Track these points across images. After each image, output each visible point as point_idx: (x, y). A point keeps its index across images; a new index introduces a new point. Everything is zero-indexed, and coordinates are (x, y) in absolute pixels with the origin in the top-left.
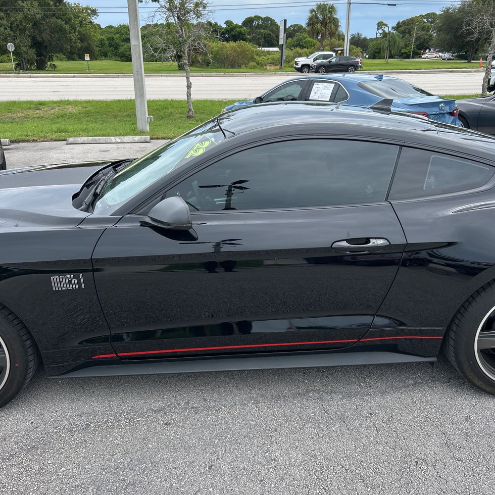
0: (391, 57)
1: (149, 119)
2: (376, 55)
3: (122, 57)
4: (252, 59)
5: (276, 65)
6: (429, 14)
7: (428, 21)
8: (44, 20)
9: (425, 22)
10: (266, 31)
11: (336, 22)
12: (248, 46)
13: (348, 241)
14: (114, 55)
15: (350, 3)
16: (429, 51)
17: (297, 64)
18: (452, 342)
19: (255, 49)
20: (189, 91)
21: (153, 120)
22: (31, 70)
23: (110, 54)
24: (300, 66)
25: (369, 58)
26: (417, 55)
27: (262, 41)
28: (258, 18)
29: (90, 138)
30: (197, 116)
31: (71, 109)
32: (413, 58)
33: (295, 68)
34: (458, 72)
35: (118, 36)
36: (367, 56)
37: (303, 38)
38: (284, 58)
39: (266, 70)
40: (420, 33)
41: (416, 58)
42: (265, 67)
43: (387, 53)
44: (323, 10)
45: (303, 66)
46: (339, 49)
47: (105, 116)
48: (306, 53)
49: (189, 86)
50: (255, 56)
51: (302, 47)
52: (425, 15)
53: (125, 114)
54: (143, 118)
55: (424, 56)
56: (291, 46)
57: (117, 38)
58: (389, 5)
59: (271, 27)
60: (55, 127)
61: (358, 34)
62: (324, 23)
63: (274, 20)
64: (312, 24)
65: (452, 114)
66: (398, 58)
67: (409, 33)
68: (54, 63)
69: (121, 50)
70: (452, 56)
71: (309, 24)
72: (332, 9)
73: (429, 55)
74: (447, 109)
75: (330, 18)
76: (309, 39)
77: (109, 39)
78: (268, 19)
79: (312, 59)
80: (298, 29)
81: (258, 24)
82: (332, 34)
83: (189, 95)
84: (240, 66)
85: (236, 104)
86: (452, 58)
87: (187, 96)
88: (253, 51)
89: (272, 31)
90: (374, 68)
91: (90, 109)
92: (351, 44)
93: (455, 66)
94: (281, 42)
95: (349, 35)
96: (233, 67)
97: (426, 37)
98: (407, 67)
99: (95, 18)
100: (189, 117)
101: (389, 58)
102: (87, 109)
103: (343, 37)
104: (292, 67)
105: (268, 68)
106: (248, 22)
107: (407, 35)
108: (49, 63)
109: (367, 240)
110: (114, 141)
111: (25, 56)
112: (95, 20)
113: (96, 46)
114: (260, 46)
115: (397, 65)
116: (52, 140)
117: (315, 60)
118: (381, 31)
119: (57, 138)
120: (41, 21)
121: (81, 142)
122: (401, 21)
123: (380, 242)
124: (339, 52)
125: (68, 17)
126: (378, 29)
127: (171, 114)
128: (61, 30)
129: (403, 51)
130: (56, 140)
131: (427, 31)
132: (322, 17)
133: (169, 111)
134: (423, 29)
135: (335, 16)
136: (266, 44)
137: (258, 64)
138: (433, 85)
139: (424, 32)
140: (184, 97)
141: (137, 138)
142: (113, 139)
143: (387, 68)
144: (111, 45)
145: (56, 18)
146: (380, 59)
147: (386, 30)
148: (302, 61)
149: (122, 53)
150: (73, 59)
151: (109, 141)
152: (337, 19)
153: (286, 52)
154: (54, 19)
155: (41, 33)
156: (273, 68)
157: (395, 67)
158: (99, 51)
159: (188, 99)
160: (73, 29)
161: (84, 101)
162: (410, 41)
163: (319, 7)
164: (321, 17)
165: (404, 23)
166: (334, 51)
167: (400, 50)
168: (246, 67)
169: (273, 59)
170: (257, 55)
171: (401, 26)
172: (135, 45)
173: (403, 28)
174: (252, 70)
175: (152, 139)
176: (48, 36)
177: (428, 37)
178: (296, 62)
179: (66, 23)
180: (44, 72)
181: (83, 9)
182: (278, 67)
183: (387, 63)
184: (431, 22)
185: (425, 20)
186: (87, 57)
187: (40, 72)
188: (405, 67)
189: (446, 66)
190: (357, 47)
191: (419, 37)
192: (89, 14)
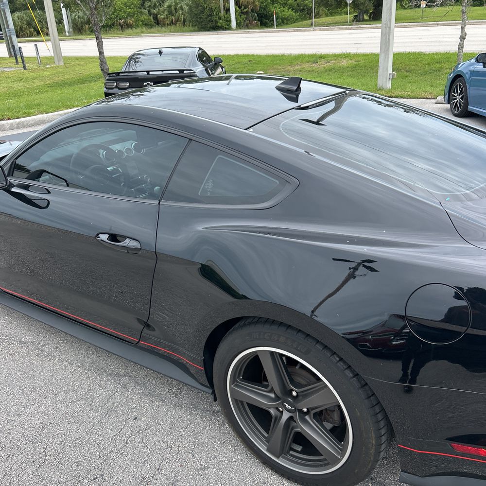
1: (391, 76)
20: (462, 42)
22: (364, 20)
31: (343, 63)
49: (463, 38)
54: (385, 75)
83: (461, 47)
87: (459, 49)
91: (361, 62)
102: (357, 63)
111: (362, 7)
140: (455, 49)
159: (459, 52)
186: (423, 5)
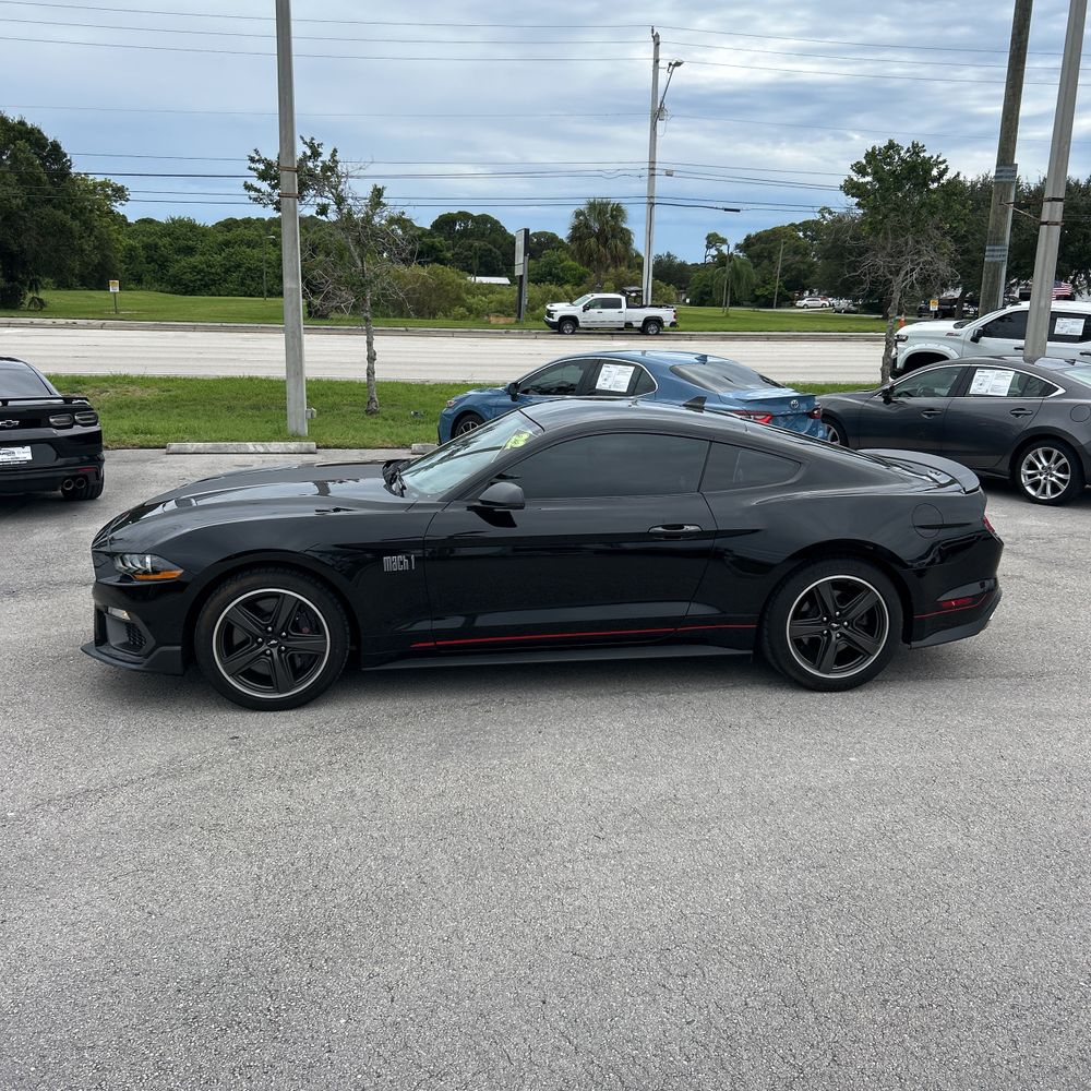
0: (735, 303)
1: (309, 413)
2: (706, 298)
3: (175, 284)
4: (459, 301)
5: (509, 315)
6: (808, 222)
7: (806, 236)
8: (27, 210)
9: (800, 238)
10: (482, 244)
11: (626, 237)
12: (449, 273)
13: (663, 527)
14: (158, 281)
15: (653, 204)
16: (810, 294)
17: (550, 315)
18: (766, 632)
19: (463, 281)
20: (372, 364)
21: (315, 416)
23: (147, 277)
24: (556, 320)
25: (691, 304)
26: (786, 300)
27: (475, 263)
28: (464, 216)
29: (209, 445)
30: (385, 411)
31: (138, 393)
32: (779, 306)
33: (548, 323)
34: (858, 339)
35: (167, 240)
36: (688, 301)
37: (558, 261)
38: (525, 302)
39: (488, 324)
40: (791, 259)
41: (784, 307)
42: (486, 318)
43: (726, 297)
44: (600, 213)
45: (564, 319)
46: (632, 288)
47: (208, 407)
48: (566, 293)
49: (371, 358)
50: (464, 295)
51: (560, 281)
52: (800, 224)
53: (247, 403)
54: (298, 411)
55: (800, 303)
56: (537, 279)
57: (164, 246)
58: (726, 210)
59: (493, 235)
60: (126, 424)
61: (669, 255)
62: (602, 237)
63: (497, 222)
64: (580, 238)
65: (810, 415)
66: (748, 306)
67: (770, 258)
68: (40, 297)
69: (172, 271)
70: (854, 305)
71: (572, 238)
72: (618, 212)
73: (809, 302)
74: (804, 408)
75: (613, 229)
76: (571, 263)
77: (146, 247)
78: (485, 219)
79: (581, 307)
80: (548, 241)
81: (465, 228)
82: (617, 260)
83: (370, 372)
84: (433, 315)
85: (471, 393)
86: (853, 308)
87: (368, 375)
88: (459, 285)
89: (494, 242)
90: (701, 326)
91: (179, 392)
92: (656, 276)
93: (854, 327)
94: (519, 271)
95: (652, 258)
96: (420, 314)
97: (803, 267)
98: (764, 326)
99: (121, 204)
100: (370, 412)
101: (732, 304)
102: (172, 393)
103: (639, 261)
104: (539, 319)
105: (493, 320)
106: (445, 223)
107: (766, 262)
108: (30, 295)
109: (681, 527)
110: (252, 449)
112: (119, 208)
113: (121, 261)
114: (471, 272)
115: (747, 320)
116: (134, 446)
117: (586, 308)
118: (713, 252)
119: (145, 443)
120: (20, 213)
121: (193, 450)
122: (753, 233)
123: (692, 528)
124: (633, 295)
125: (79, 206)
126: (708, 247)
127: (334, 406)
128: (62, 231)
129: (758, 293)
130: (141, 447)
131: (803, 255)
132: (597, 225)
133: (331, 400)
134: (796, 253)
135: (624, 226)
136: (482, 269)
137: (470, 310)
138: (808, 364)
139: (798, 258)
140: (362, 376)
141: (293, 446)
142: (250, 446)
143: (726, 326)
144: (150, 260)
145: (54, 207)
146: (714, 306)
147: (724, 248)
148: (561, 309)
149: (175, 276)
150: (69, 287)
151: (243, 450)
152: (627, 231)
153: (530, 290)
154: (48, 209)
155: (20, 236)
156: (502, 320)
157: (739, 326)
158: (127, 270)
159: (369, 380)
160: (87, 228)
161: (160, 378)
162: (771, 273)
163: (592, 206)
164: (596, 227)
165: (759, 237)
166: (623, 293)
167: (754, 290)
168: (447, 316)
169: (501, 303)
170: (468, 291)
171: (753, 245)
172: (291, 289)
173: (757, 248)
174: (462, 323)
175: (318, 447)
176: (34, 242)
177: (806, 267)
178: (549, 311)
179: (74, 217)
180: (19, 313)
181: (95, 185)
182: (513, 319)
183: (728, 316)
184: (813, 239)
185: (801, 234)
186: (114, 286)
187: (12, 314)
188: (760, 326)
189: (838, 327)
190: (668, 285)
191: (790, 265)
192: (108, 197)
